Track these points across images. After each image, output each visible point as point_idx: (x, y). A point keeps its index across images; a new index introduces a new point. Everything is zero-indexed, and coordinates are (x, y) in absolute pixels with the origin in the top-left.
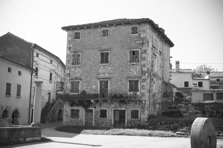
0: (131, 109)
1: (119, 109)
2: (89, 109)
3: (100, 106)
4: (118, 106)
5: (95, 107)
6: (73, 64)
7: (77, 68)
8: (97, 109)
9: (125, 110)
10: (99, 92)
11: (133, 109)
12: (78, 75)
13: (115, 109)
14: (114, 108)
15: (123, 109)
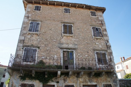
0: (103, 83)
1: (89, 84)
2: (49, 84)
3: (65, 80)
4: (87, 80)
5: (58, 82)
6: (30, 30)
7: (35, 36)
8: (59, 84)
9: (96, 85)
10: (62, 64)
11: (106, 83)
12: (35, 43)
13: (84, 84)
14: (83, 82)
15: (94, 84)
